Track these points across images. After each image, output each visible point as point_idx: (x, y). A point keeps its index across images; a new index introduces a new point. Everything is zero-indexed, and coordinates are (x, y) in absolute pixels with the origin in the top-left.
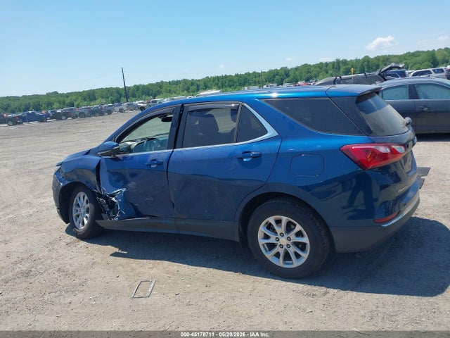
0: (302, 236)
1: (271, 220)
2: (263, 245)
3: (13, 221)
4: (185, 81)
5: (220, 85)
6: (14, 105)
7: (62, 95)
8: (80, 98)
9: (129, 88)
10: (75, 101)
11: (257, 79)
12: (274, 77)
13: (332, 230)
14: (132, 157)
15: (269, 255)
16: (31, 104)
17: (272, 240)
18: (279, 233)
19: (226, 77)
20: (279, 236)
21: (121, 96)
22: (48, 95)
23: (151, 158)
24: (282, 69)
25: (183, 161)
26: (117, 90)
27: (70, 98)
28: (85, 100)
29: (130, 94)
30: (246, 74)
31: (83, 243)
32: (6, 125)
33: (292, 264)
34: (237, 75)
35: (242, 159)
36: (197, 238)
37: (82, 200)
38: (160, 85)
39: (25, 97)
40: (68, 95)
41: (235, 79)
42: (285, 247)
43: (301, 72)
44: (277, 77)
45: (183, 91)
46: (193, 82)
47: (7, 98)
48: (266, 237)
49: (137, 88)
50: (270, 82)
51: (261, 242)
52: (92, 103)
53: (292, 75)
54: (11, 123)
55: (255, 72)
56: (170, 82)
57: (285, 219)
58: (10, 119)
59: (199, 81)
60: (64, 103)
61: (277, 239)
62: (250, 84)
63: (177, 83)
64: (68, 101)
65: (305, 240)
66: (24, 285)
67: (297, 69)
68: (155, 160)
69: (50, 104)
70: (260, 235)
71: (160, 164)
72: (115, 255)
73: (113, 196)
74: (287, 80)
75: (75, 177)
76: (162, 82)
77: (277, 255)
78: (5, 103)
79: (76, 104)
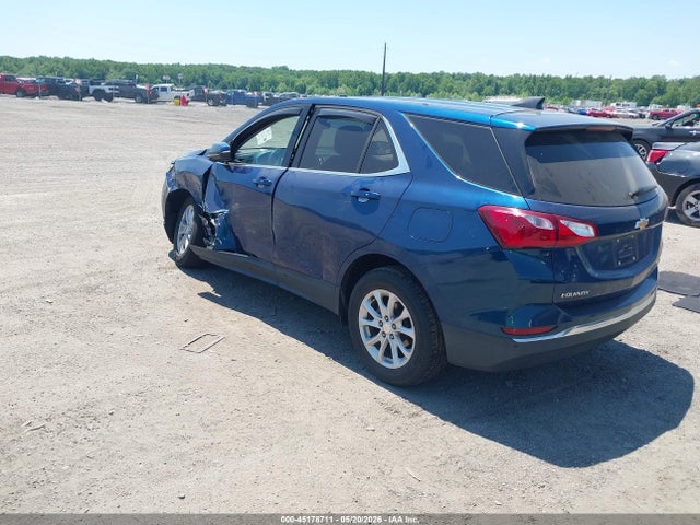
0: (410, 327)
1: (377, 294)
2: (365, 327)
3: (122, 227)
4: (478, 77)
5: (536, 91)
6: (228, 77)
7: (292, 73)
8: (317, 80)
9: (390, 76)
10: (309, 84)
11: (604, 90)
12: (636, 90)
13: (445, 327)
14: (251, 169)
15: (368, 344)
16: (250, 80)
17: (375, 324)
18: (383, 316)
19: (549, 78)
20: (383, 320)
21: (375, 86)
22: (275, 70)
23: (262, 174)
24: (654, 78)
25: (293, 187)
26: (372, 77)
27: (302, 78)
28: (322, 84)
29: (389, 85)
30: (585, 78)
31: (178, 272)
32: (204, 104)
33: (391, 363)
34: (569, 79)
35: (357, 197)
36: (297, 297)
37: (189, 214)
38: (438, 77)
39: (244, 68)
40: (300, 74)
41: (564, 84)
42: (388, 336)
43: (689, 90)
44: (641, 91)
45: (472, 92)
46: (491, 81)
47: (221, 66)
48: (370, 318)
49: (401, 77)
50: (626, 98)
51: (362, 322)
52: (332, 91)
53: (670, 91)
54: (211, 103)
55: (601, 78)
56: (453, 76)
57: (393, 298)
58: (212, 97)
59: (502, 79)
60: (293, 84)
61: (381, 324)
62: (587, 97)
63: (465, 77)
64: (299, 82)
65: (411, 333)
66: (81, 301)
67: (682, 82)
68: (263, 178)
69: (274, 84)
70: (362, 313)
71: (267, 184)
72: (205, 295)
73: (214, 216)
74: (658, 99)
75: (183, 183)
76: (442, 74)
77: (378, 345)
78: (217, 74)
79: (309, 88)
